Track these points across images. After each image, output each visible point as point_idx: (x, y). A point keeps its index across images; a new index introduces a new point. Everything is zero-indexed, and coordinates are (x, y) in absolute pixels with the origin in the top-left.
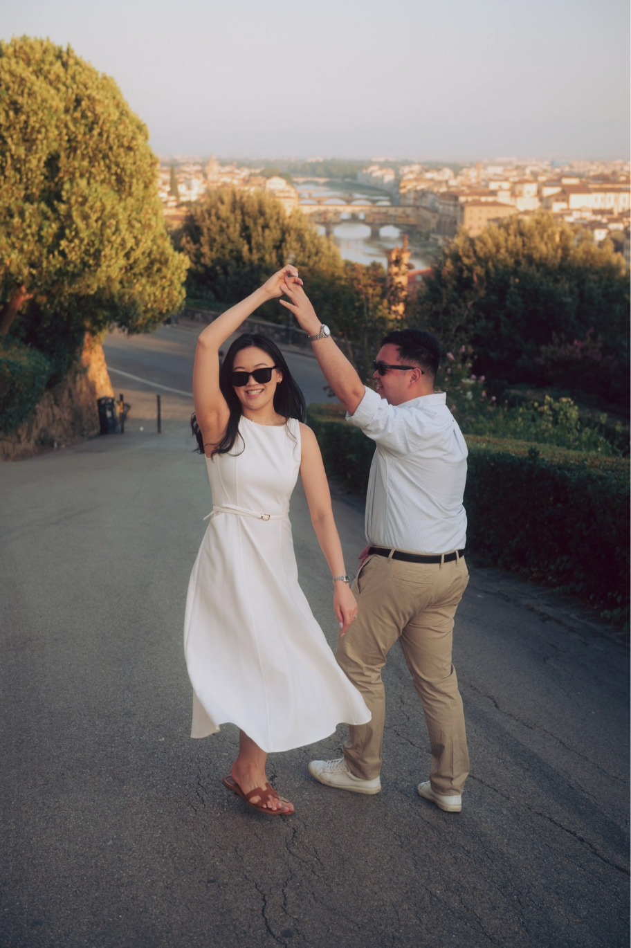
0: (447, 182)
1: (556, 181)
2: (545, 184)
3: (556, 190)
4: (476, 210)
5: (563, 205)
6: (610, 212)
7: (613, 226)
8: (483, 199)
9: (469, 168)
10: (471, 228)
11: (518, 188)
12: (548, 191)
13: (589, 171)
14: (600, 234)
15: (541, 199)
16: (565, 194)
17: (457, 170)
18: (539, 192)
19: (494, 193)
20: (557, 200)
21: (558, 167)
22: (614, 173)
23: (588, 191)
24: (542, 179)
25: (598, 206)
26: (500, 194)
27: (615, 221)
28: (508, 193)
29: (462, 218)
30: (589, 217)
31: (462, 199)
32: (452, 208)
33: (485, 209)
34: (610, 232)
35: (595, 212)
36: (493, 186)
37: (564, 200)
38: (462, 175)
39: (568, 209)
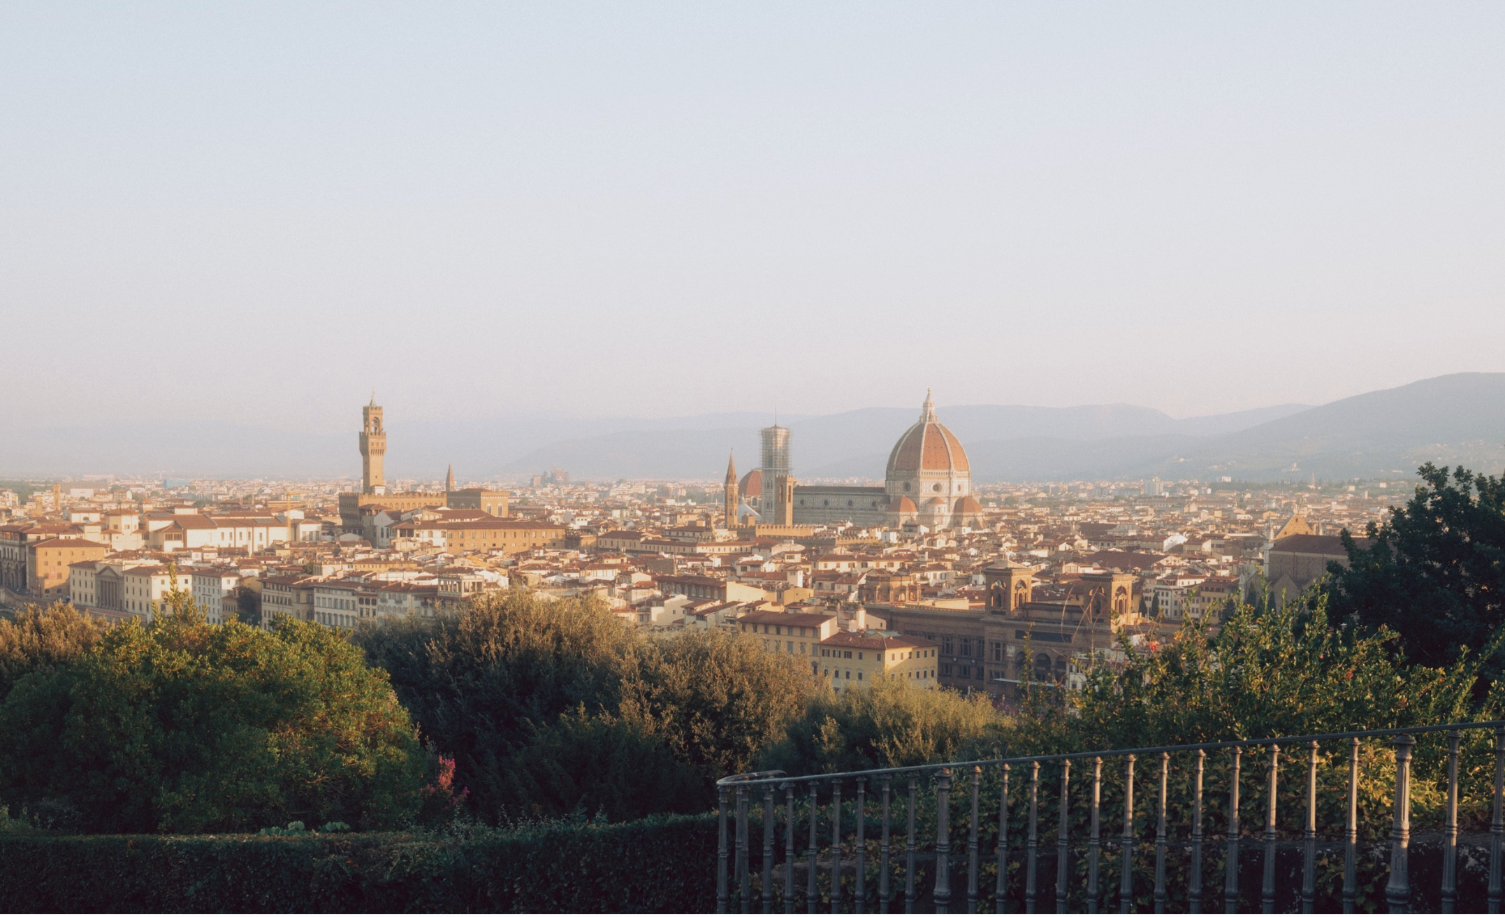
0: (8, 511)
1: (166, 512)
2: (153, 515)
3: (167, 523)
4: (53, 552)
5: (179, 544)
6: (243, 552)
7: (244, 572)
8: (62, 537)
9: (43, 490)
10: (46, 577)
11: (112, 521)
12: (154, 525)
13: (217, 495)
14: (229, 582)
15: (146, 537)
16: (179, 529)
17: (24, 493)
18: (142, 526)
19: (77, 528)
20: (169, 538)
21: (173, 489)
22: (247, 498)
23: (212, 525)
24: (147, 507)
25: (224, 544)
26: (87, 529)
27: (249, 564)
28: (99, 528)
29: (34, 563)
30: (213, 558)
31: (31, 537)
32: (16, 550)
33: (66, 551)
34: (241, 579)
35: (221, 552)
36: (76, 518)
37: (177, 538)
38: (33, 500)
39: (185, 549)
